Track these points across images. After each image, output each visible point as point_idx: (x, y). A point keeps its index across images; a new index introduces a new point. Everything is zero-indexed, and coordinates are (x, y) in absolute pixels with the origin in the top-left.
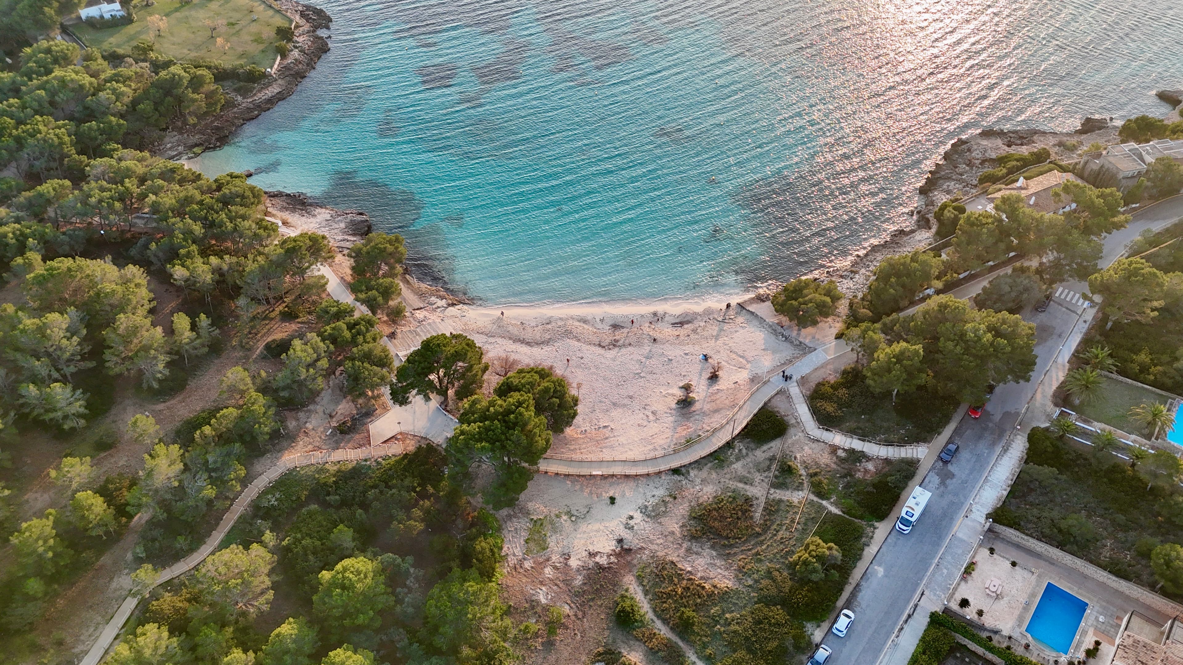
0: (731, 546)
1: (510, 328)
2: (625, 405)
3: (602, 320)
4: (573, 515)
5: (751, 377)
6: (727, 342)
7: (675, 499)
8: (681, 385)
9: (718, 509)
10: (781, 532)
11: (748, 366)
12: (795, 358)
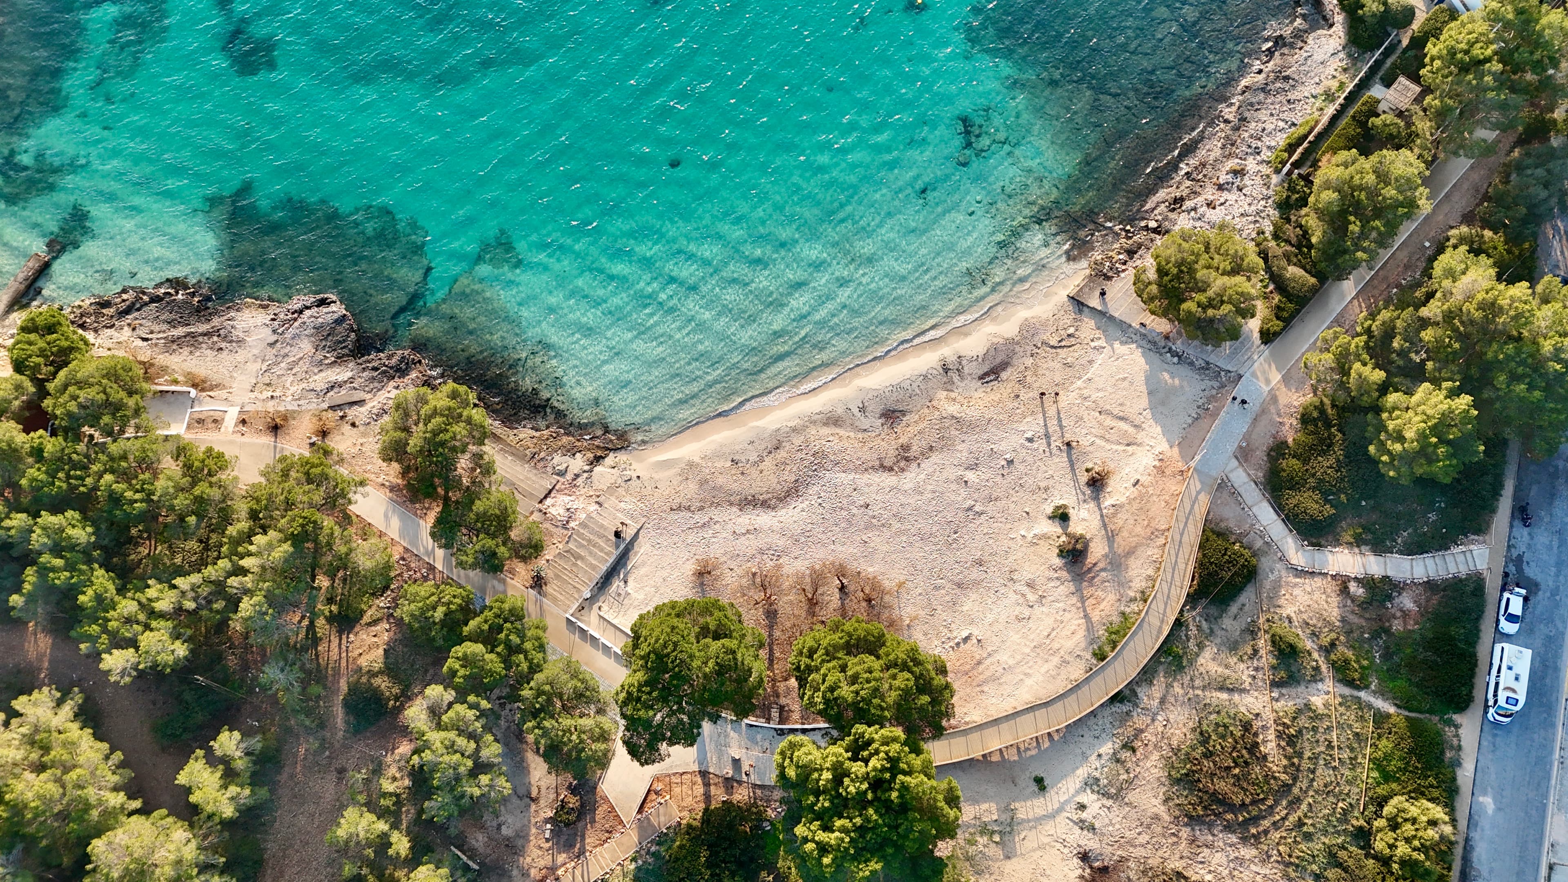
0: (1255, 820)
1: (721, 480)
2: (977, 583)
3: (862, 409)
4: (993, 832)
5: (1157, 463)
6: (1086, 393)
7: (1134, 750)
8: (1049, 510)
9: (1209, 755)
10: (1319, 772)
11: (1141, 436)
12: (1211, 399)
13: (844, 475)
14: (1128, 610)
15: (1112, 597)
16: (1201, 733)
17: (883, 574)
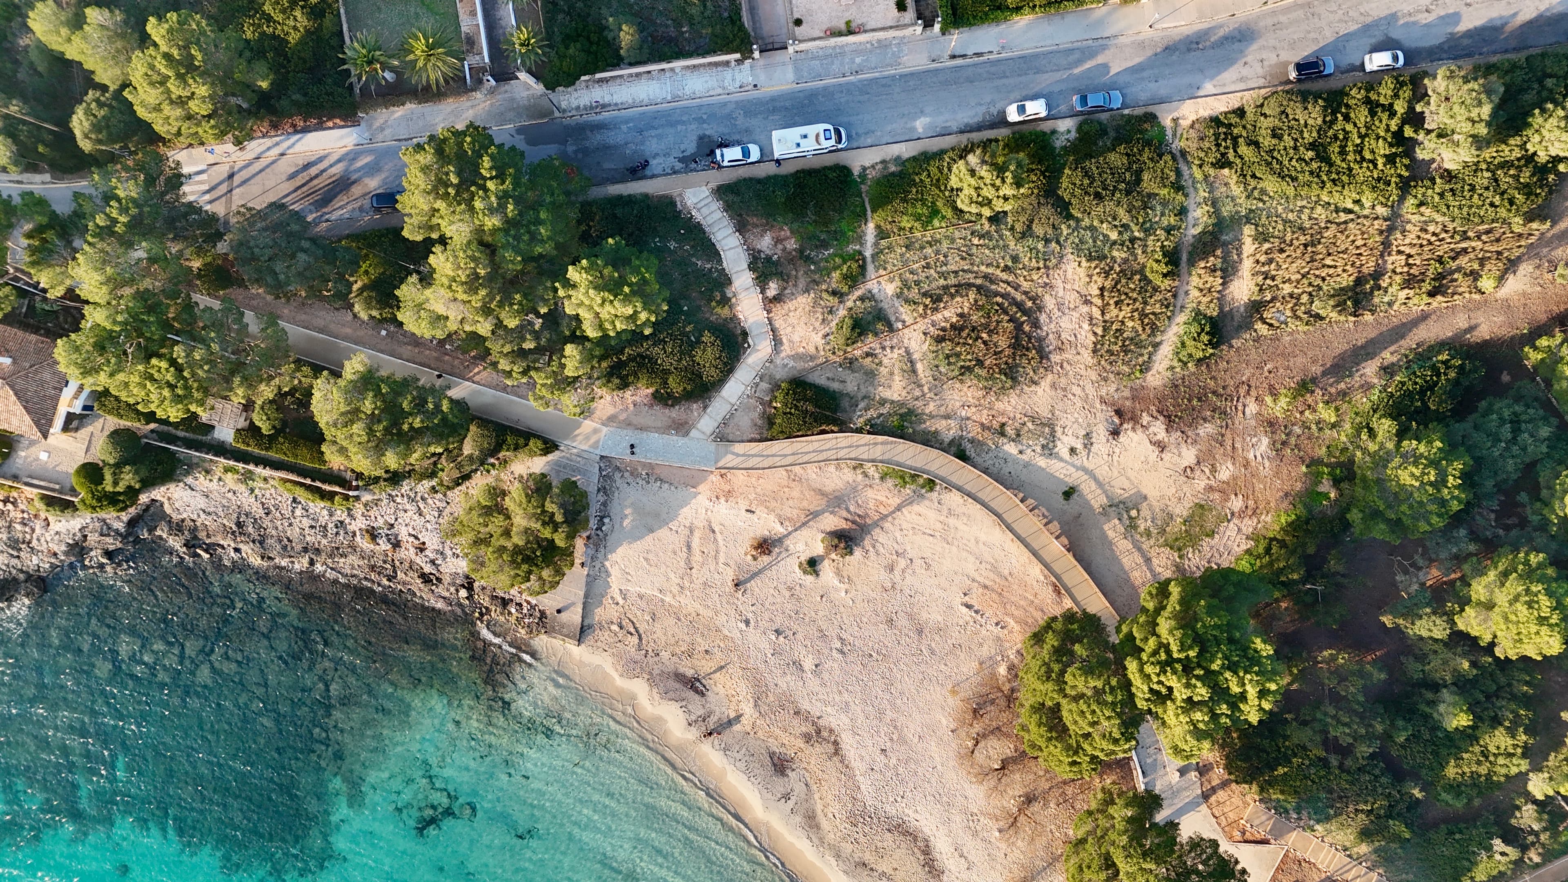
0: (1020, 306)
4: (1130, 518)
5: (722, 500)
6: (675, 589)
7: (1003, 425)
8: (810, 579)
9: (980, 363)
10: (954, 268)
11: (700, 523)
12: (634, 474)
13: (862, 787)
14: (877, 476)
15: (870, 493)
16: (962, 374)
17: (943, 708)
